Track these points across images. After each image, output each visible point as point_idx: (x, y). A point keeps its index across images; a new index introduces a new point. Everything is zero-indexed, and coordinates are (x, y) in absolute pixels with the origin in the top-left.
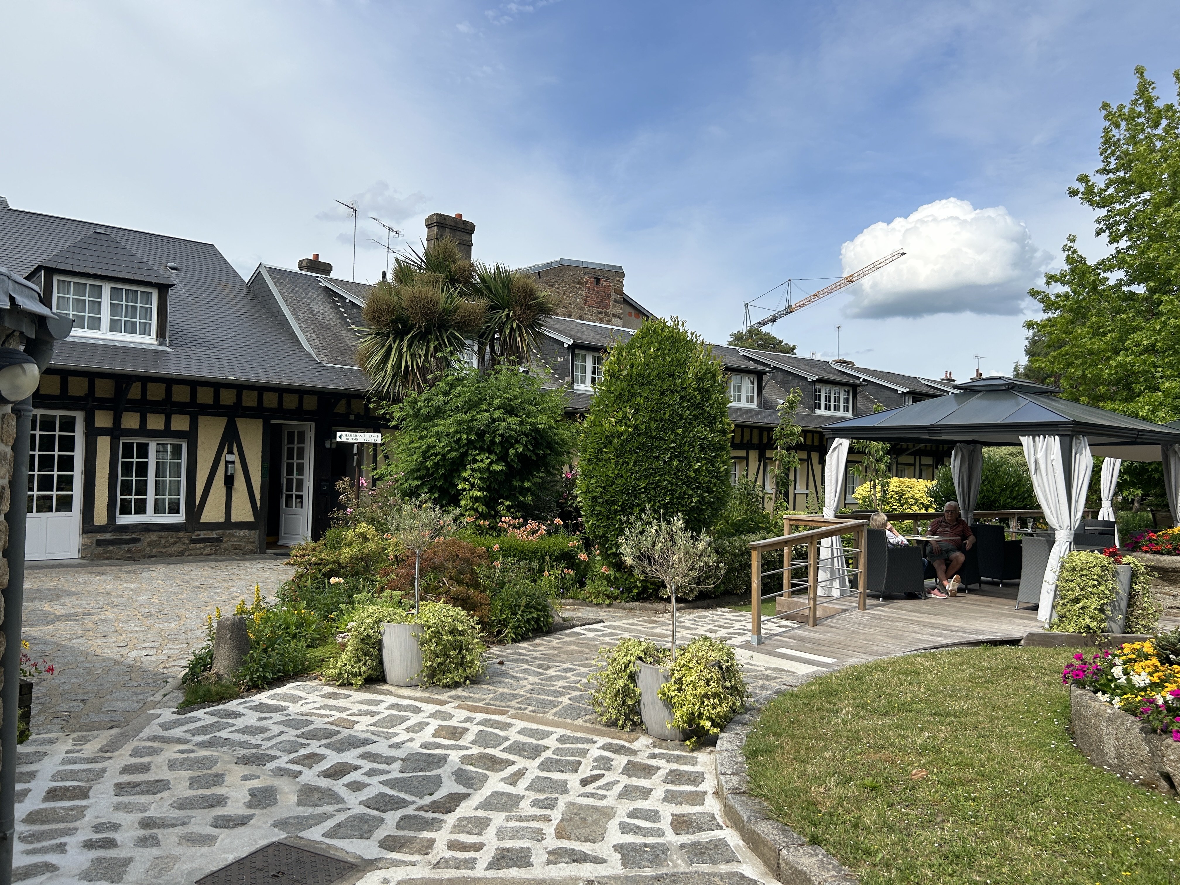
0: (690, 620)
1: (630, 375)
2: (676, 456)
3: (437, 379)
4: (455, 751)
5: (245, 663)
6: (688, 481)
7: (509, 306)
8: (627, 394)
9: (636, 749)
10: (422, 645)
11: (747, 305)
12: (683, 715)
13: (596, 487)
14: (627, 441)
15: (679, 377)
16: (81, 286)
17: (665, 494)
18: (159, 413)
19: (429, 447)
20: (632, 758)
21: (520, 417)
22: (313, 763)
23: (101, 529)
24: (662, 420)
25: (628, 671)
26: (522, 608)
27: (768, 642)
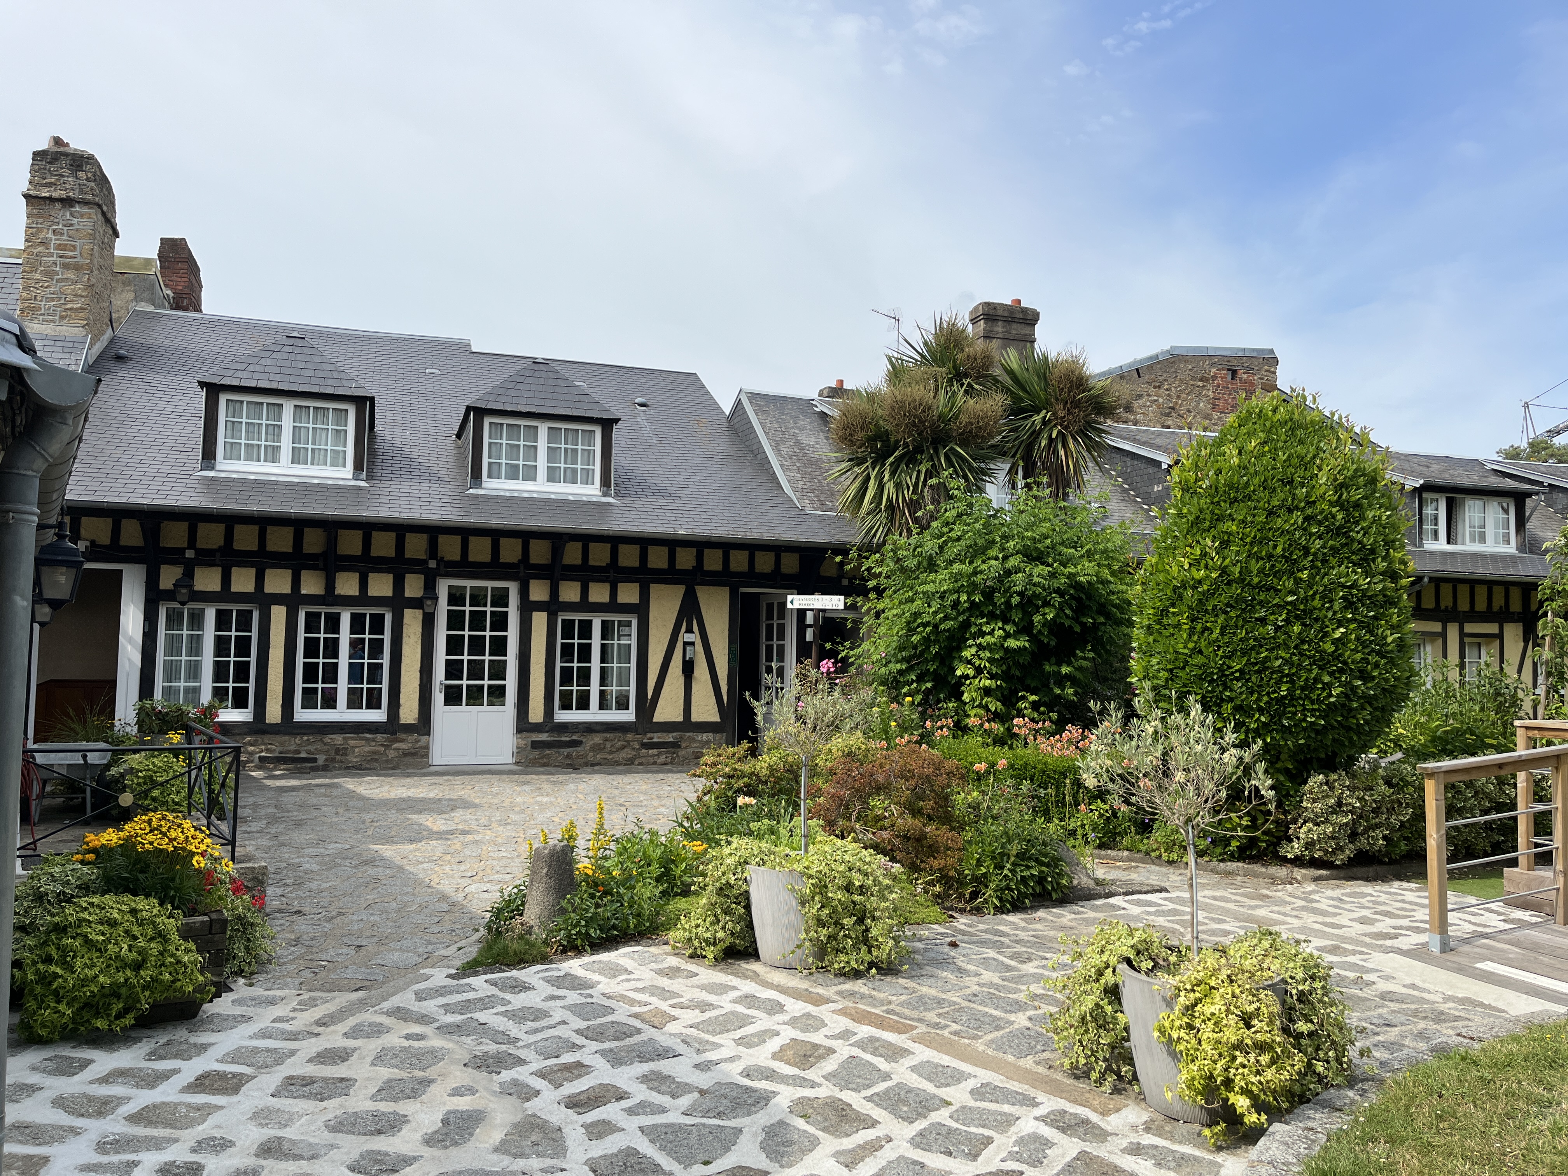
0: (1332, 899)
1: (1214, 488)
2: (1297, 617)
3: (933, 517)
4: (791, 1088)
5: (563, 911)
6: (1322, 659)
7: (1047, 405)
8: (1208, 517)
9: (1109, 1128)
10: (803, 904)
11: (1526, 406)
12: (1193, 1079)
13: (1158, 671)
14: (1208, 595)
15: (1302, 485)
16: (515, 428)
17: (1279, 682)
18: (603, 581)
19: (916, 615)
20: (1089, 1147)
21: (1051, 566)
22: (565, 1079)
23: (537, 728)
24: (1270, 556)
25: (1103, 981)
26: (1013, 859)
27: (1466, 948)
